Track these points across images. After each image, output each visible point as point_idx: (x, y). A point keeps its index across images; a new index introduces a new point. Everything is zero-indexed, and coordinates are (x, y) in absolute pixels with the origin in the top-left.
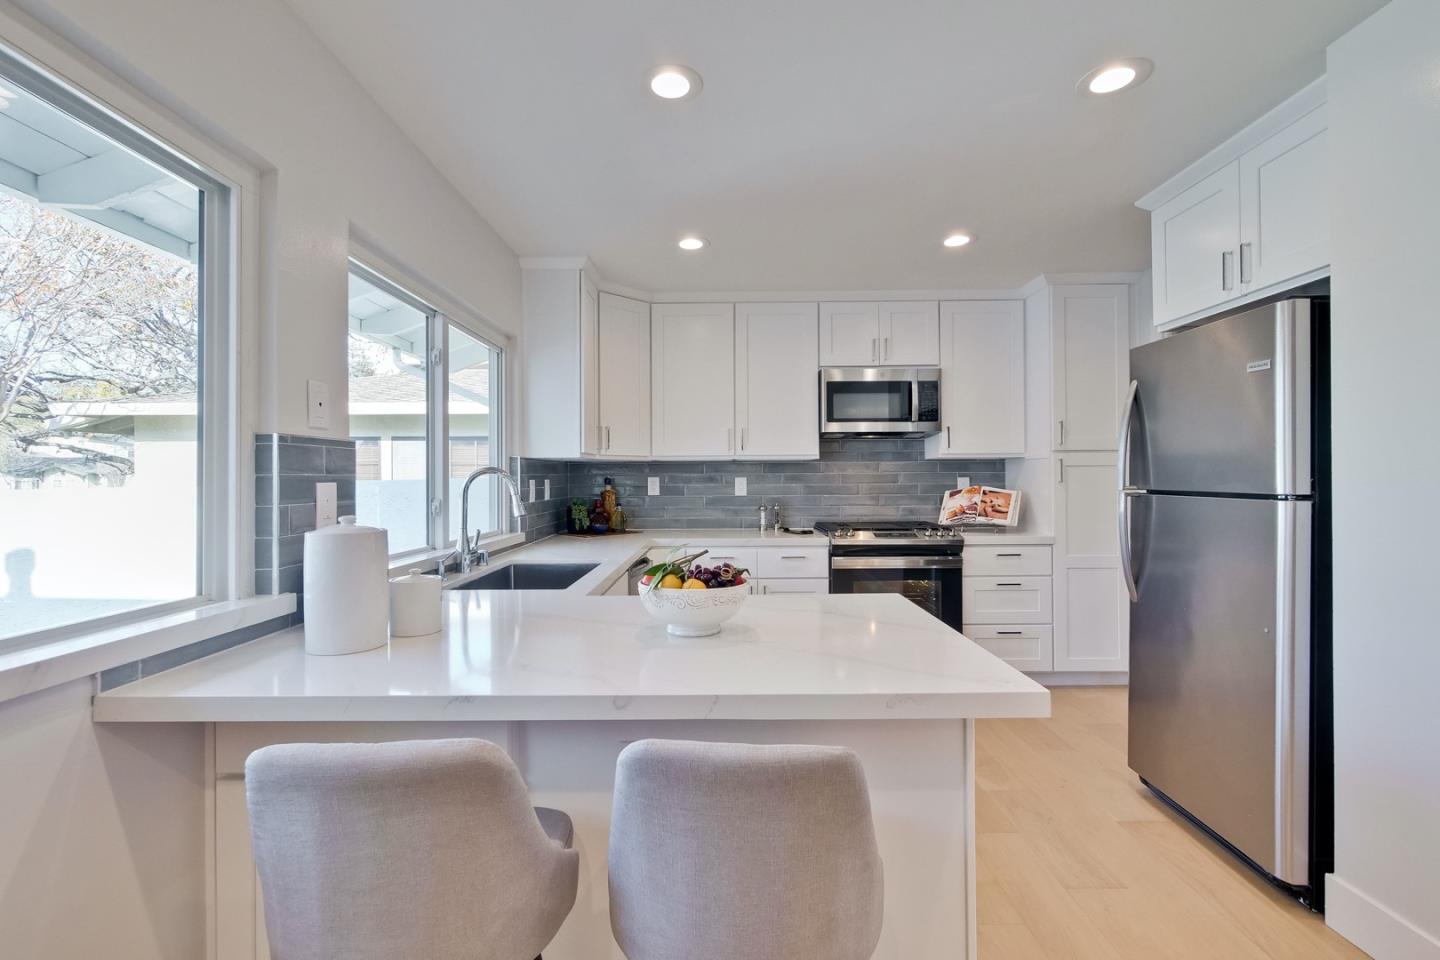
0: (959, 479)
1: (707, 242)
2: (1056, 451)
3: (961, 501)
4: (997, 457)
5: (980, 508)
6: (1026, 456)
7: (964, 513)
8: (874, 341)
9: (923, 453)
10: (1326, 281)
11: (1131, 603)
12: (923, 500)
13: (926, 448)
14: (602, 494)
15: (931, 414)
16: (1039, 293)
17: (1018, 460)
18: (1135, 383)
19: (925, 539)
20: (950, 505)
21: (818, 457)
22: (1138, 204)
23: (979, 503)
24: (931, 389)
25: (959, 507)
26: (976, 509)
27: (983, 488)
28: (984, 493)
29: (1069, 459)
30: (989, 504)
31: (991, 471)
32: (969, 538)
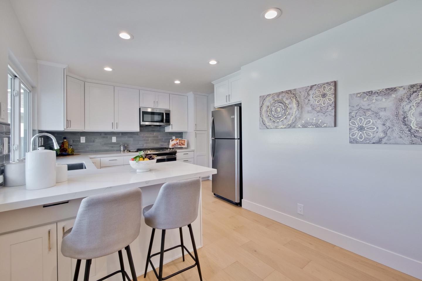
0: (173, 137)
1: (113, 69)
2: (195, 130)
3: (174, 142)
4: (181, 132)
5: (179, 143)
6: (188, 132)
7: (175, 145)
8: (154, 102)
9: (165, 131)
10: (241, 103)
11: (212, 160)
12: (165, 142)
13: (165, 130)
14: (62, 142)
15: (168, 121)
16: (191, 96)
17: (186, 132)
18: (213, 118)
19: (167, 151)
20: (172, 144)
21: (139, 131)
22: (212, 82)
24: (168, 115)
27: (179, 139)
28: (179, 140)
29: (197, 132)
30: (181, 142)
31: (179, 135)
32: (178, 151)
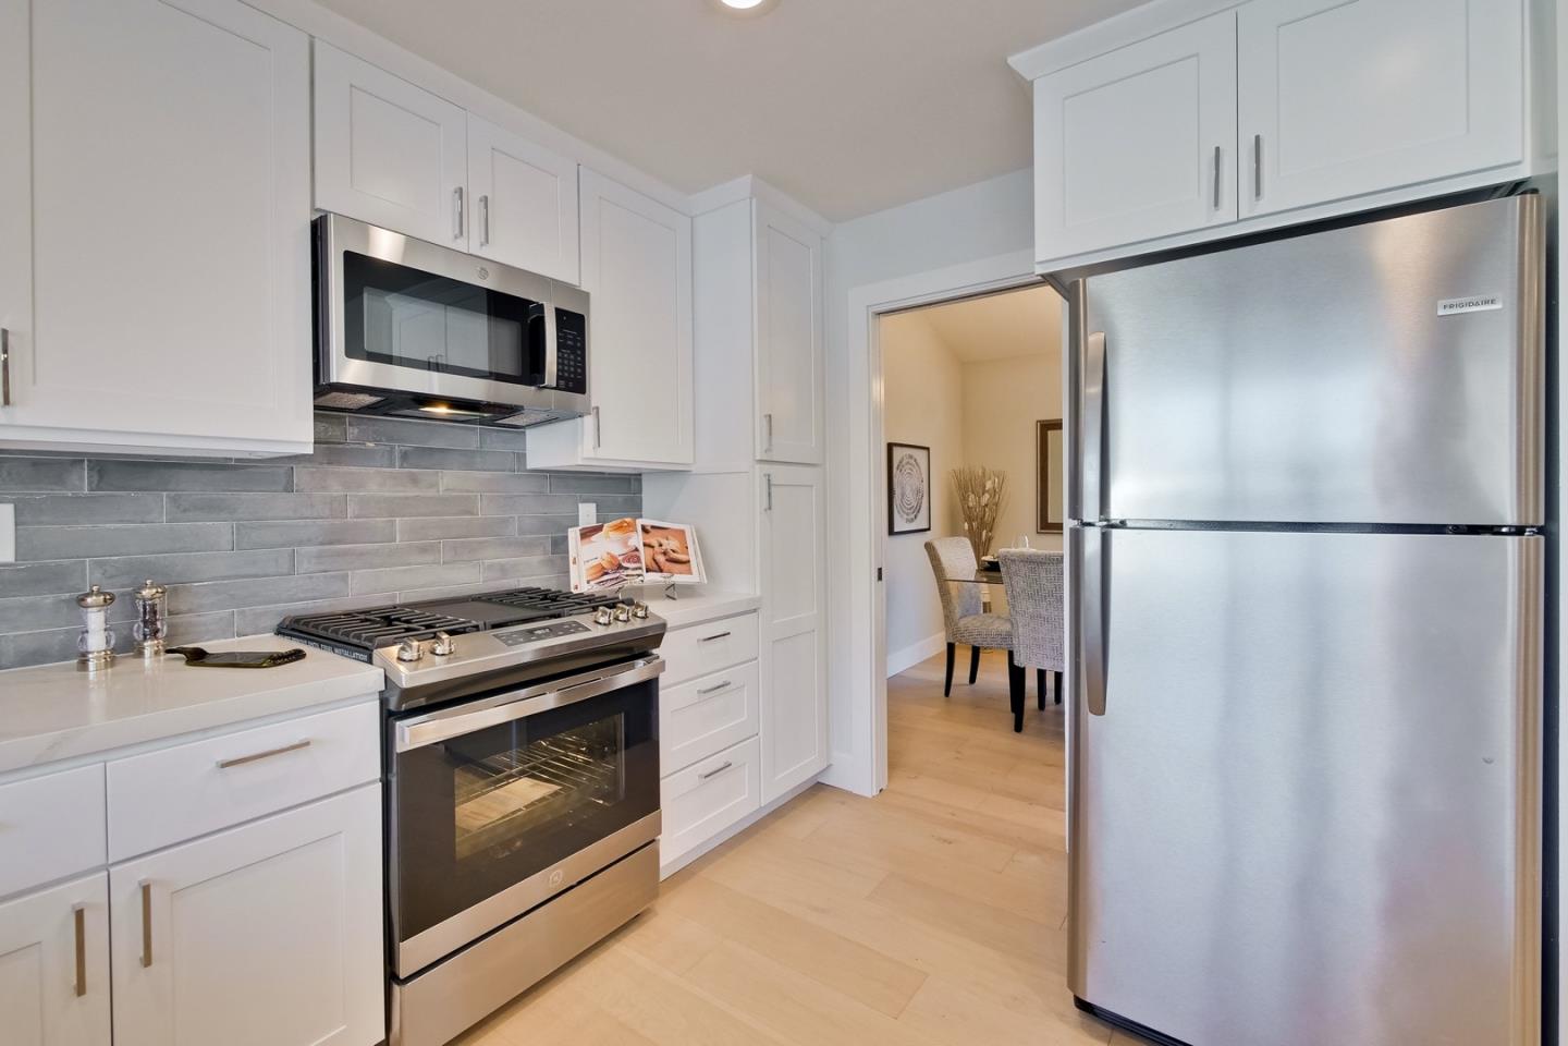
0: (584, 508)
2: (761, 461)
3: (605, 546)
5: (645, 556)
6: (694, 469)
7: (620, 567)
8: (458, 193)
9: (522, 457)
15: (577, 377)
16: (732, 210)
17: (682, 474)
20: (586, 559)
21: (310, 450)
22: (1011, 60)
23: (641, 548)
24: (574, 326)
25: (605, 556)
26: (639, 560)
27: (633, 521)
28: (644, 530)
29: (779, 474)
30: (657, 549)
